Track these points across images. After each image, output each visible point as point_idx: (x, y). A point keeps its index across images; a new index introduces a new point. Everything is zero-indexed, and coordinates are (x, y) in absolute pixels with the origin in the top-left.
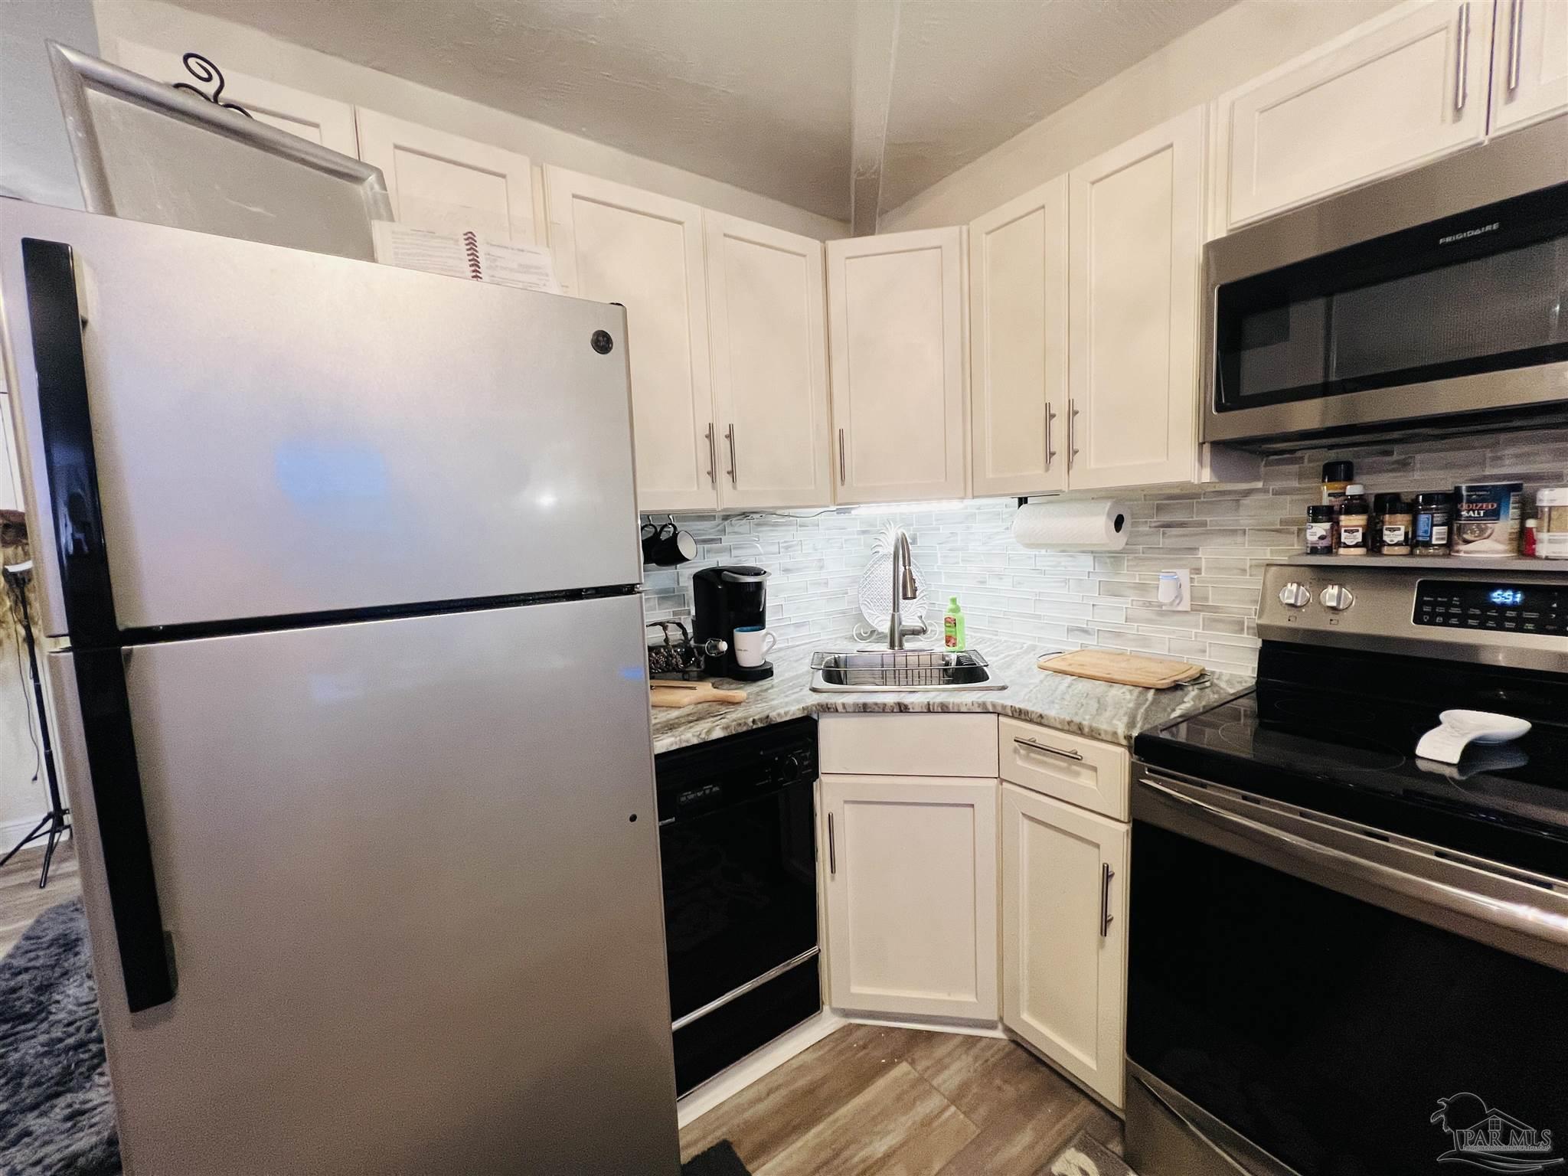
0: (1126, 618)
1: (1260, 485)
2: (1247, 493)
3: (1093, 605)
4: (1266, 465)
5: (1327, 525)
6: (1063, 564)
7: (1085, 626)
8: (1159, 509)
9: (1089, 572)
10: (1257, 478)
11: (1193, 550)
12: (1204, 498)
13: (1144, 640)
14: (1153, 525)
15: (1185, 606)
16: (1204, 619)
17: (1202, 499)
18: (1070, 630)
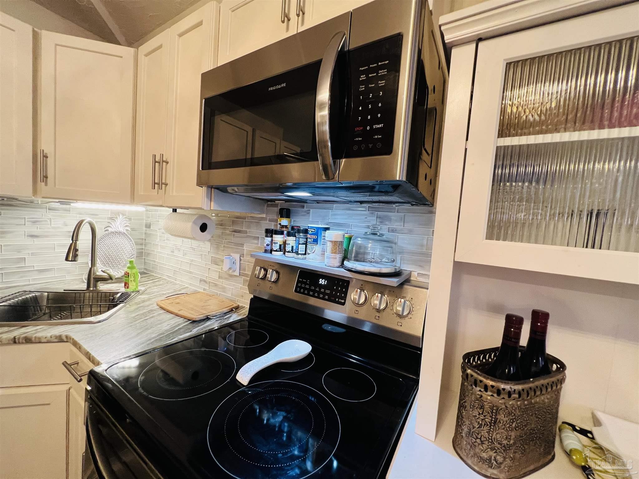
0: (219, 277)
1: (264, 216)
2: (262, 219)
3: (209, 269)
4: (267, 207)
5: (270, 239)
6: (201, 246)
7: (205, 279)
8: (233, 222)
9: (209, 252)
10: (263, 213)
11: (242, 245)
12: (247, 219)
13: (224, 289)
14: (231, 230)
15: (237, 273)
16: (244, 279)
18: (201, 281)
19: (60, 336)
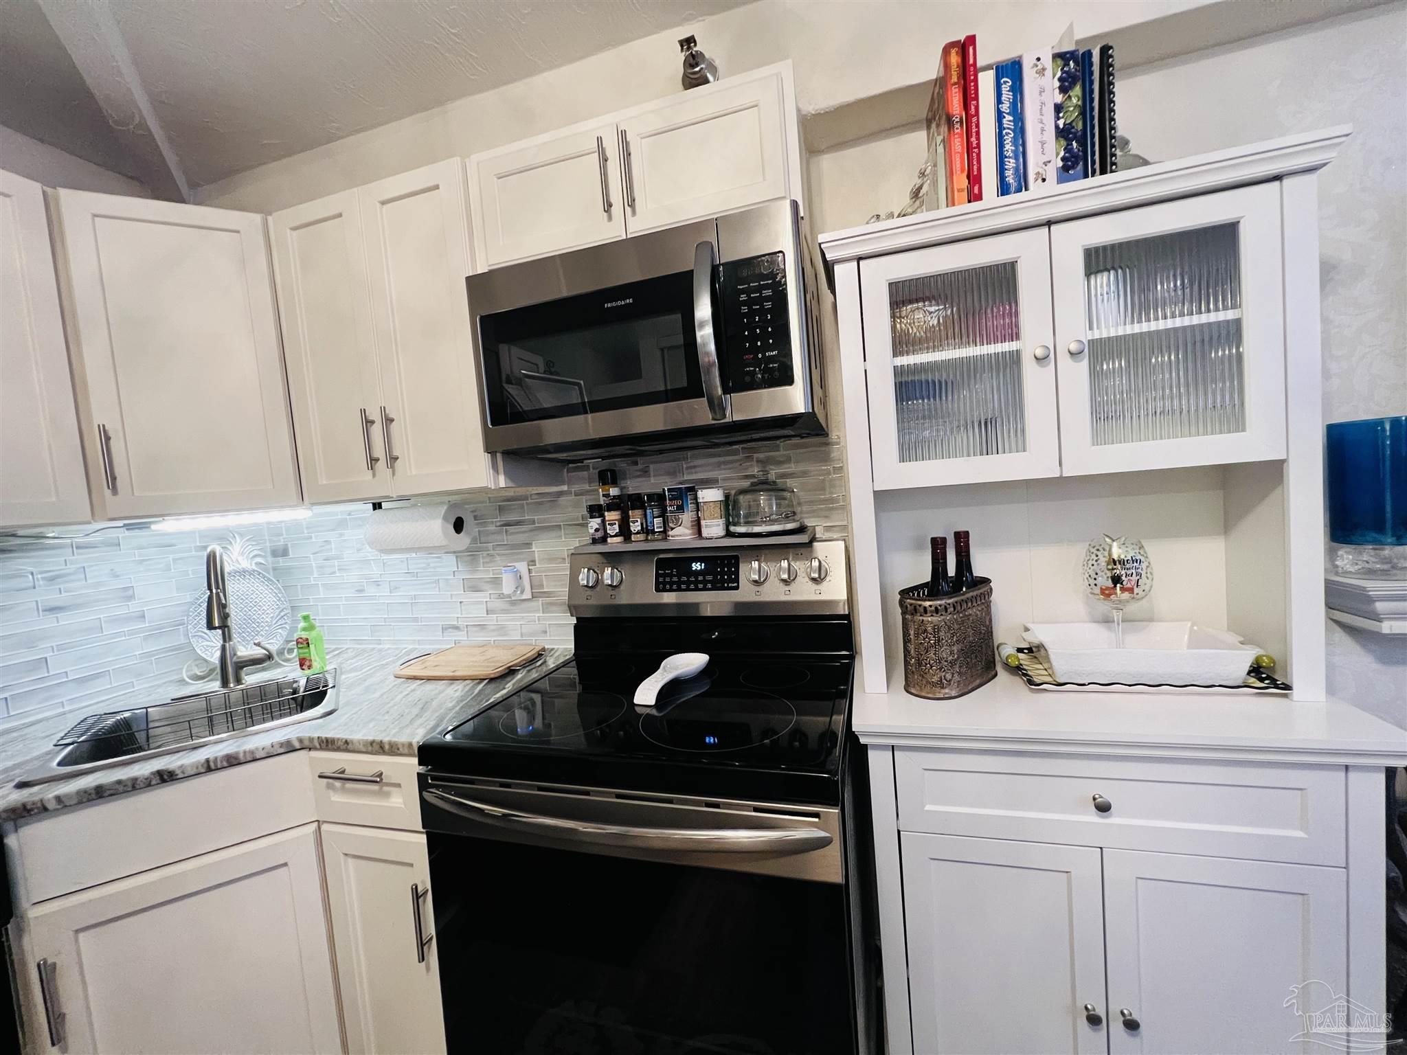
0: (487, 611)
1: (565, 488)
2: (561, 494)
3: (461, 602)
4: (568, 472)
5: (599, 520)
6: (432, 565)
7: (456, 623)
8: (501, 509)
9: (454, 572)
10: (562, 483)
11: (528, 545)
12: (531, 499)
13: (501, 629)
14: (498, 524)
15: (527, 595)
16: (542, 604)
17: (530, 501)
18: (444, 629)
19: (288, 743)
